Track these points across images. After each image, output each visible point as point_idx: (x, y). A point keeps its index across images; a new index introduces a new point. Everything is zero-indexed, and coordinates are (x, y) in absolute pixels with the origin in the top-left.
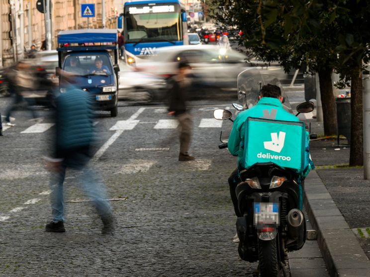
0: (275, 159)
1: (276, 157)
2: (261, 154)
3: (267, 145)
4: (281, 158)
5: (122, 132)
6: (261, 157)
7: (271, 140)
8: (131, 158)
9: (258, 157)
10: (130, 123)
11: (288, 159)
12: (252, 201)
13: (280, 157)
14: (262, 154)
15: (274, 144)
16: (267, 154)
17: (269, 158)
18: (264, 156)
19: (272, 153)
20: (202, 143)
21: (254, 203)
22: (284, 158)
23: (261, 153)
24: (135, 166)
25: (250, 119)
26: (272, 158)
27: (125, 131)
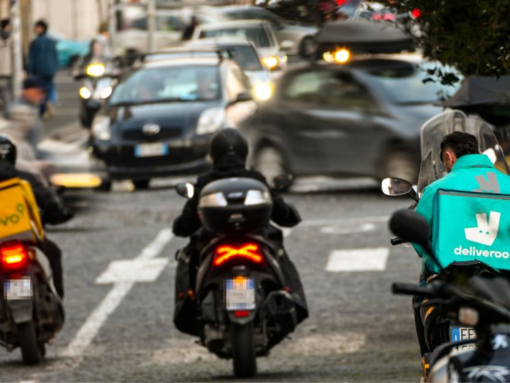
0: (484, 256)
1: (485, 254)
2: (460, 249)
3: (471, 234)
4: (493, 254)
5: (129, 286)
6: (460, 253)
7: (477, 226)
8: (170, 337)
9: (457, 254)
10: (146, 267)
11: (506, 255)
12: (447, 325)
13: (491, 252)
14: (462, 249)
15: (481, 232)
16: (471, 248)
17: (474, 255)
18: (465, 252)
19: (478, 246)
20: (339, 302)
21: (451, 328)
22: (498, 255)
23: (461, 247)
24: (183, 350)
25: (440, 191)
26: (479, 255)
27: (138, 285)
